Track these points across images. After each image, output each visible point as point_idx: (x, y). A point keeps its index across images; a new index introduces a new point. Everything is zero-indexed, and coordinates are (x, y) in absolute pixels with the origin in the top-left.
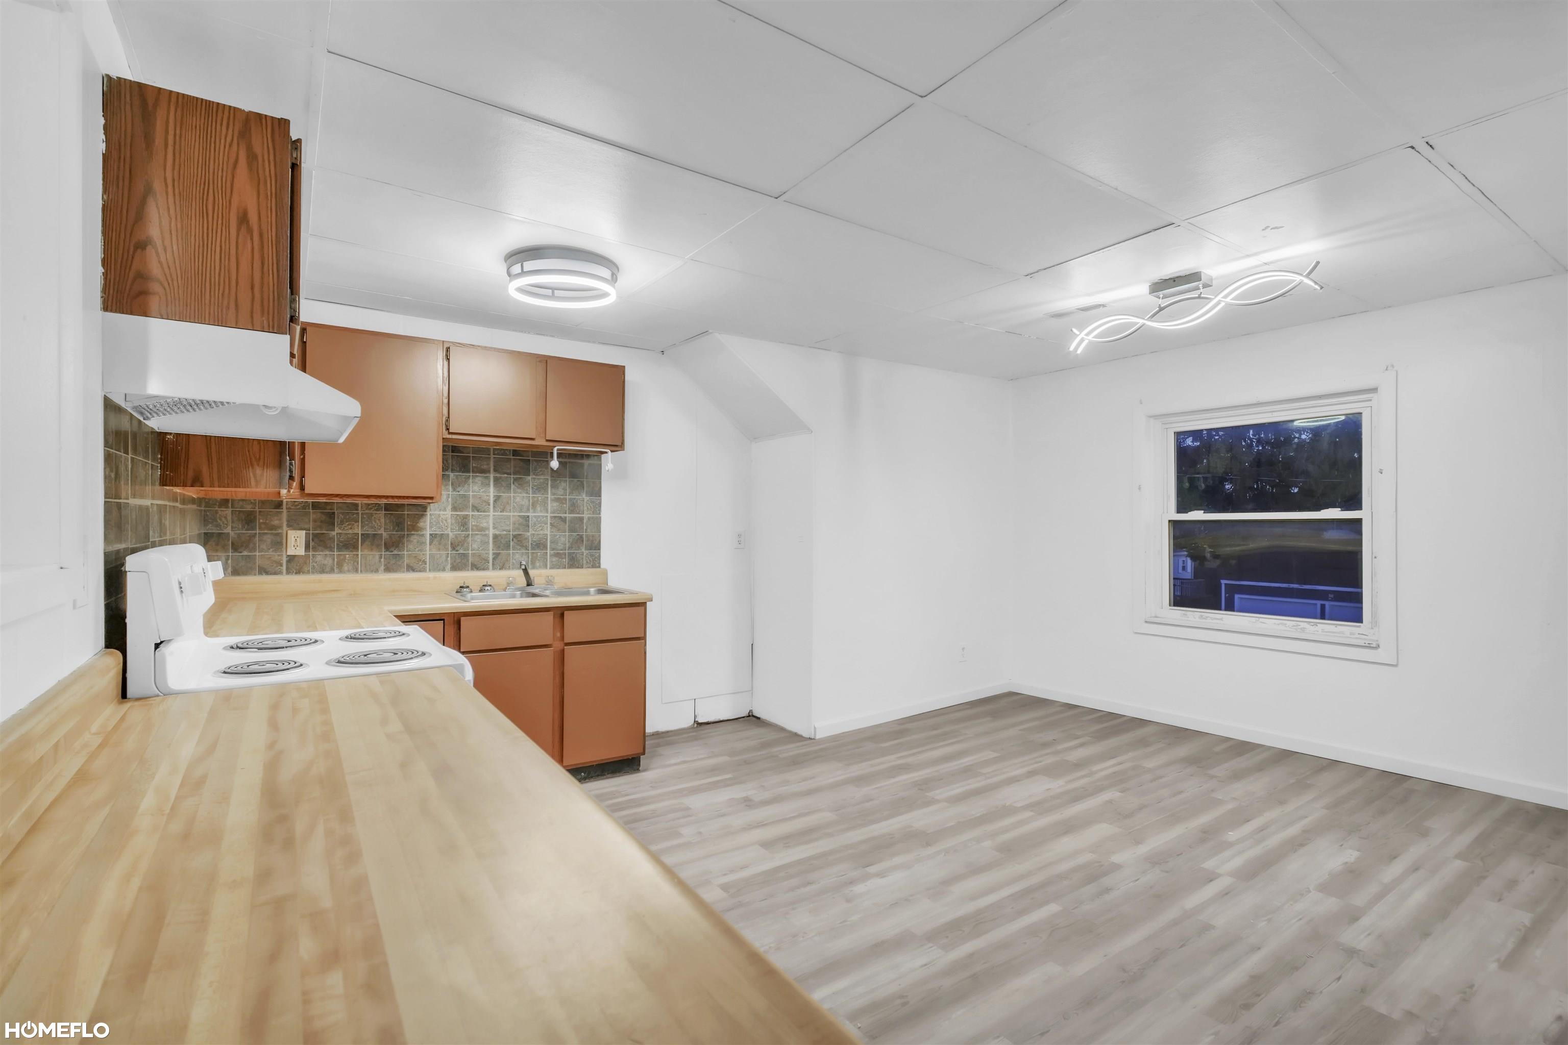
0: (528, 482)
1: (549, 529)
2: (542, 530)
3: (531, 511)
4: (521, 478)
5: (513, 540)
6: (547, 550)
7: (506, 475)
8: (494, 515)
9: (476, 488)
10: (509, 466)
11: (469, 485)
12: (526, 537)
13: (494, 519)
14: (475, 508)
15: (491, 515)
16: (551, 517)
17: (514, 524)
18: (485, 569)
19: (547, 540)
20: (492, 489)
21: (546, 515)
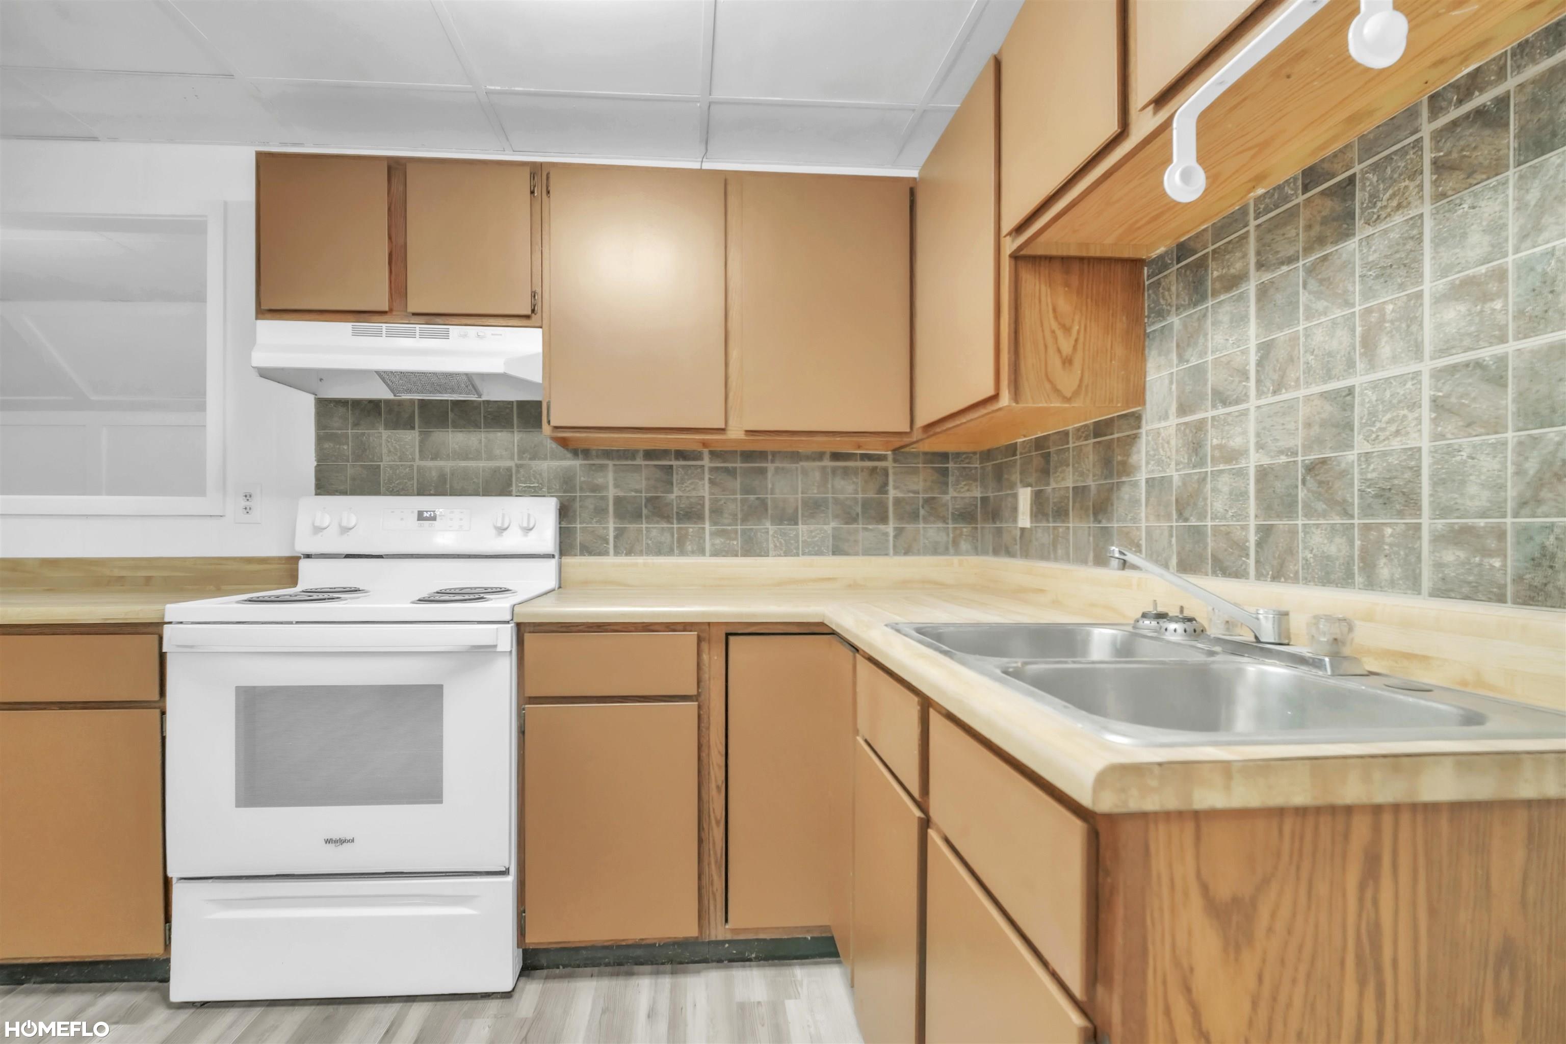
0: (1347, 265)
1: (1426, 426)
2: (1397, 433)
3: (1360, 366)
4: (1325, 258)
5: (1304, 482)
6: (1419, 516)
7: (1285, 268)
8: (1259, 407)
9: (1219, 338)
10: (1293, 233)
11: (1206, 335)
12: (1343, 466)
13: (1259, 421)
14: (1221, 398)
15: (1252, 410)
16: (1438, 374)
17: (1308, 425)
18: (1239, 574)
19: (1417, 471)
20: (1252, 328)
21: (1413, 367)
